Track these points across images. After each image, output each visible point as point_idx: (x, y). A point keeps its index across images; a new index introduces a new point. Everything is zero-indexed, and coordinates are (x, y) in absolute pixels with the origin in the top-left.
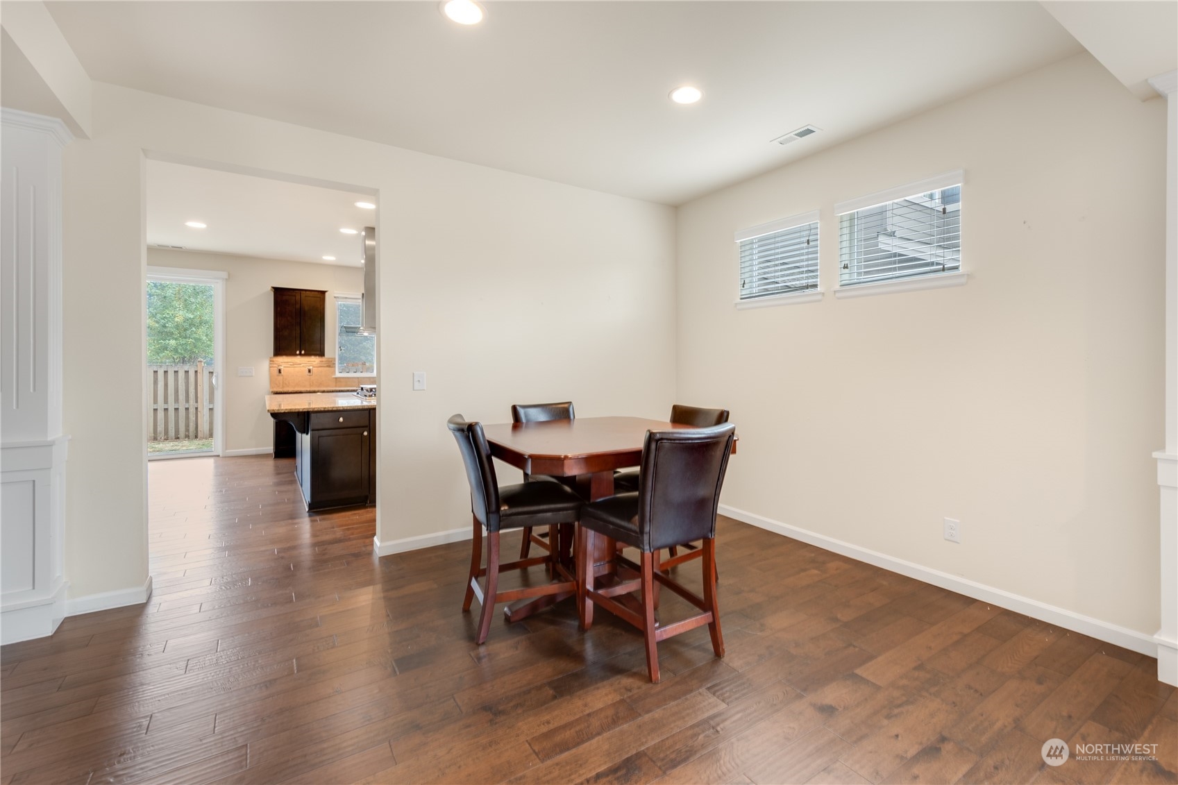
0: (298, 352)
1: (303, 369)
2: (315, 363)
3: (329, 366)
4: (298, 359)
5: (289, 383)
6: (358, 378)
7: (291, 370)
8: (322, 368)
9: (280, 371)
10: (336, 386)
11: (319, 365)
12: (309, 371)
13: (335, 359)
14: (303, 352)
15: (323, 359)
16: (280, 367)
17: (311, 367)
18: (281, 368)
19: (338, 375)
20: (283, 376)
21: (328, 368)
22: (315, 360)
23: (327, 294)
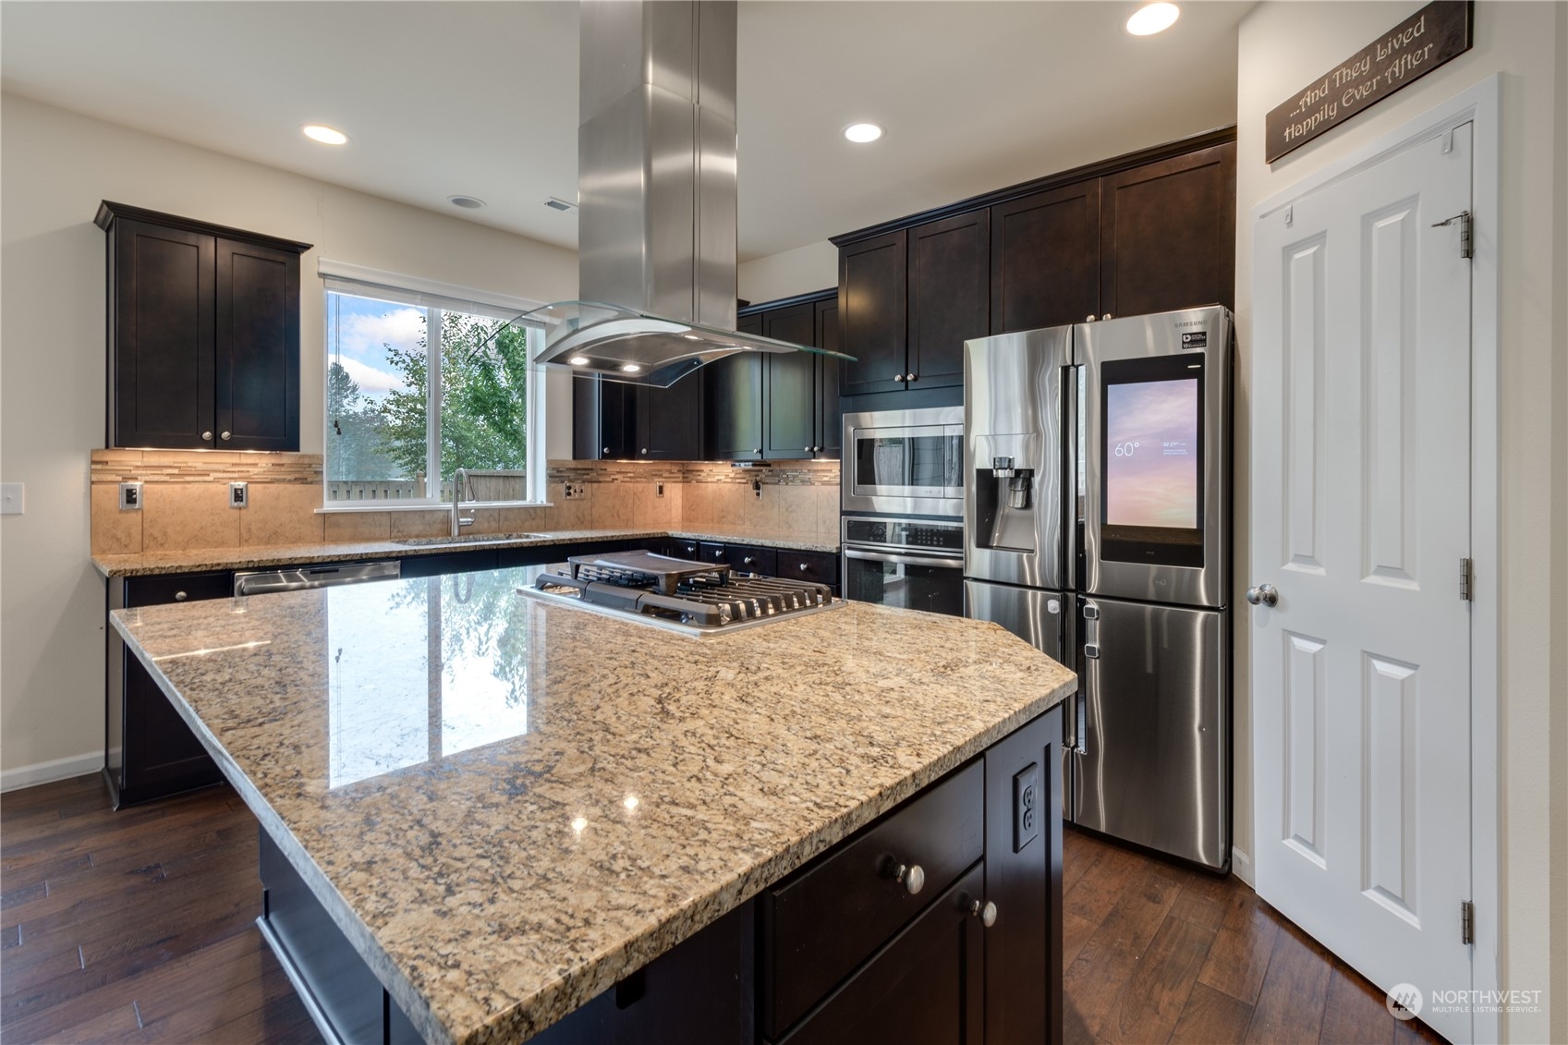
0: (207, 435)
1: (220, 488)
2: (255, 470)
3: (303, 481)
4: (197, 459)
5: (165, 534)
6: (389, 513)
7: (174, 490)
8: (282, 486)
9: (130, 497)
10: (324, 540)
11: (270, 477)
12: (238, 495)
13: (323, 456)
14: (226, 435)
15: (287, 458)
16: (131, 483)
17: (240, 484)
18: (137, 485)
19: (330, 506)
20: (140, 509)
21: (298, 487)
22: (257, 462)
23: (304, 257)
